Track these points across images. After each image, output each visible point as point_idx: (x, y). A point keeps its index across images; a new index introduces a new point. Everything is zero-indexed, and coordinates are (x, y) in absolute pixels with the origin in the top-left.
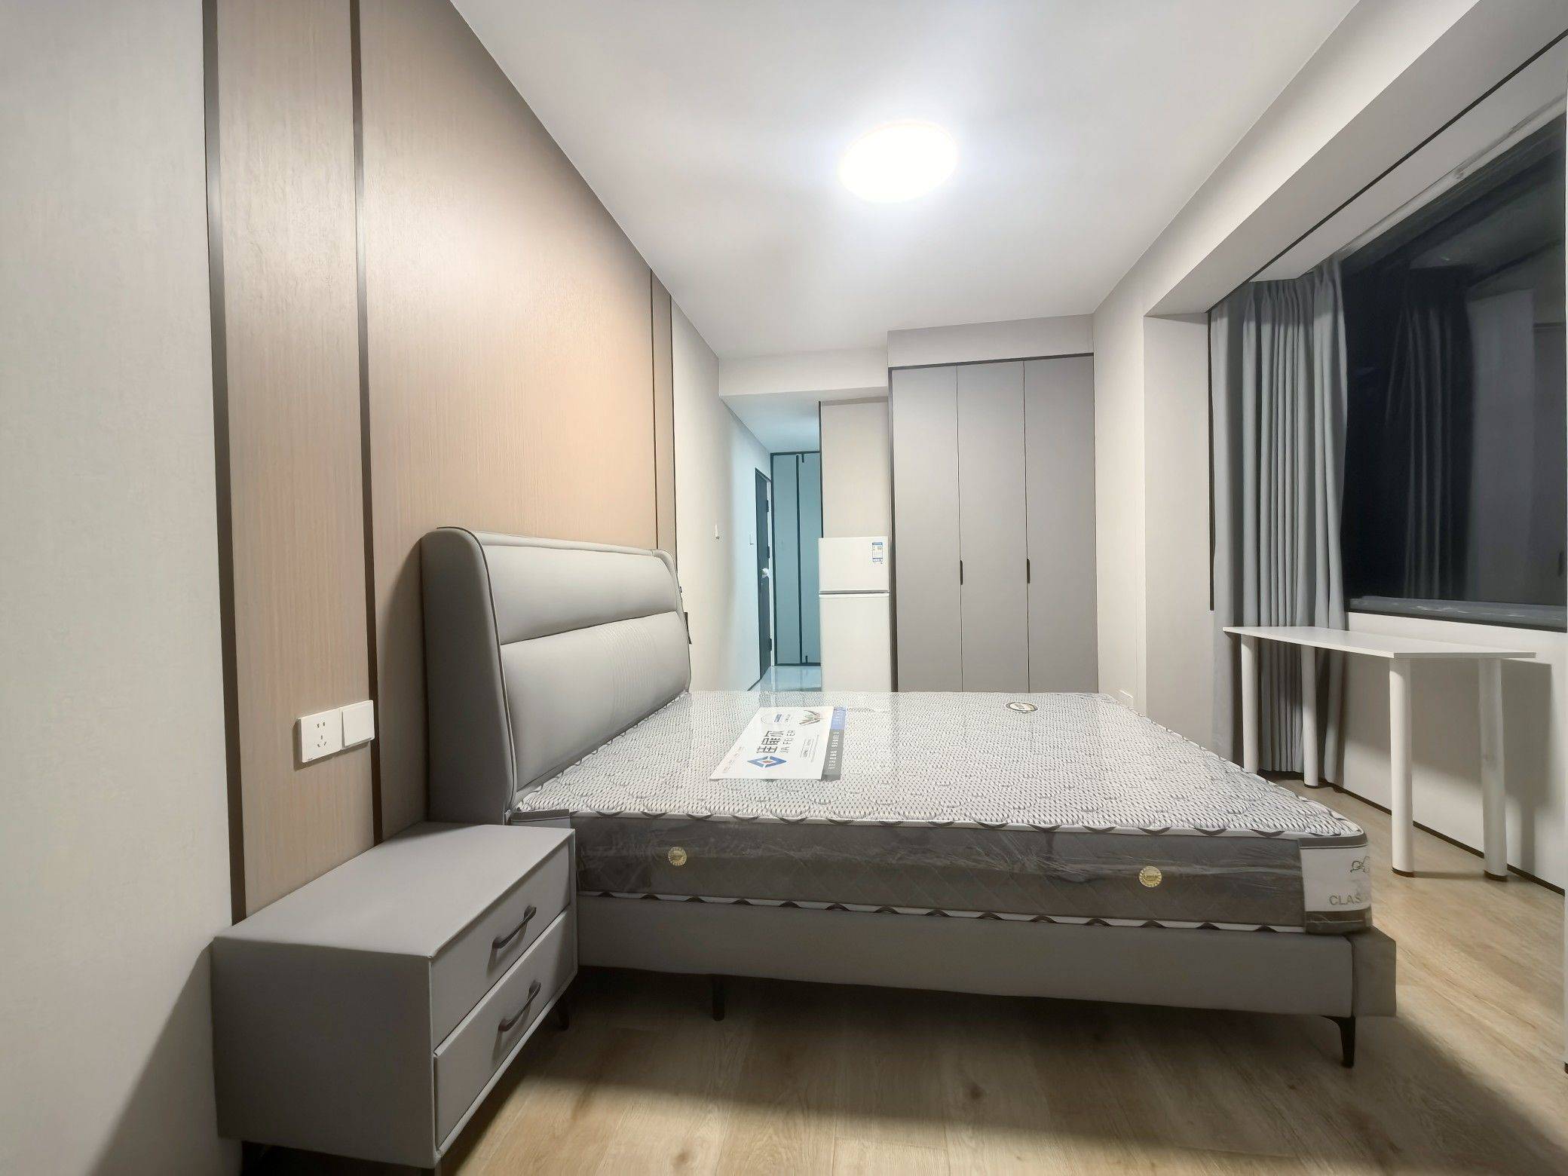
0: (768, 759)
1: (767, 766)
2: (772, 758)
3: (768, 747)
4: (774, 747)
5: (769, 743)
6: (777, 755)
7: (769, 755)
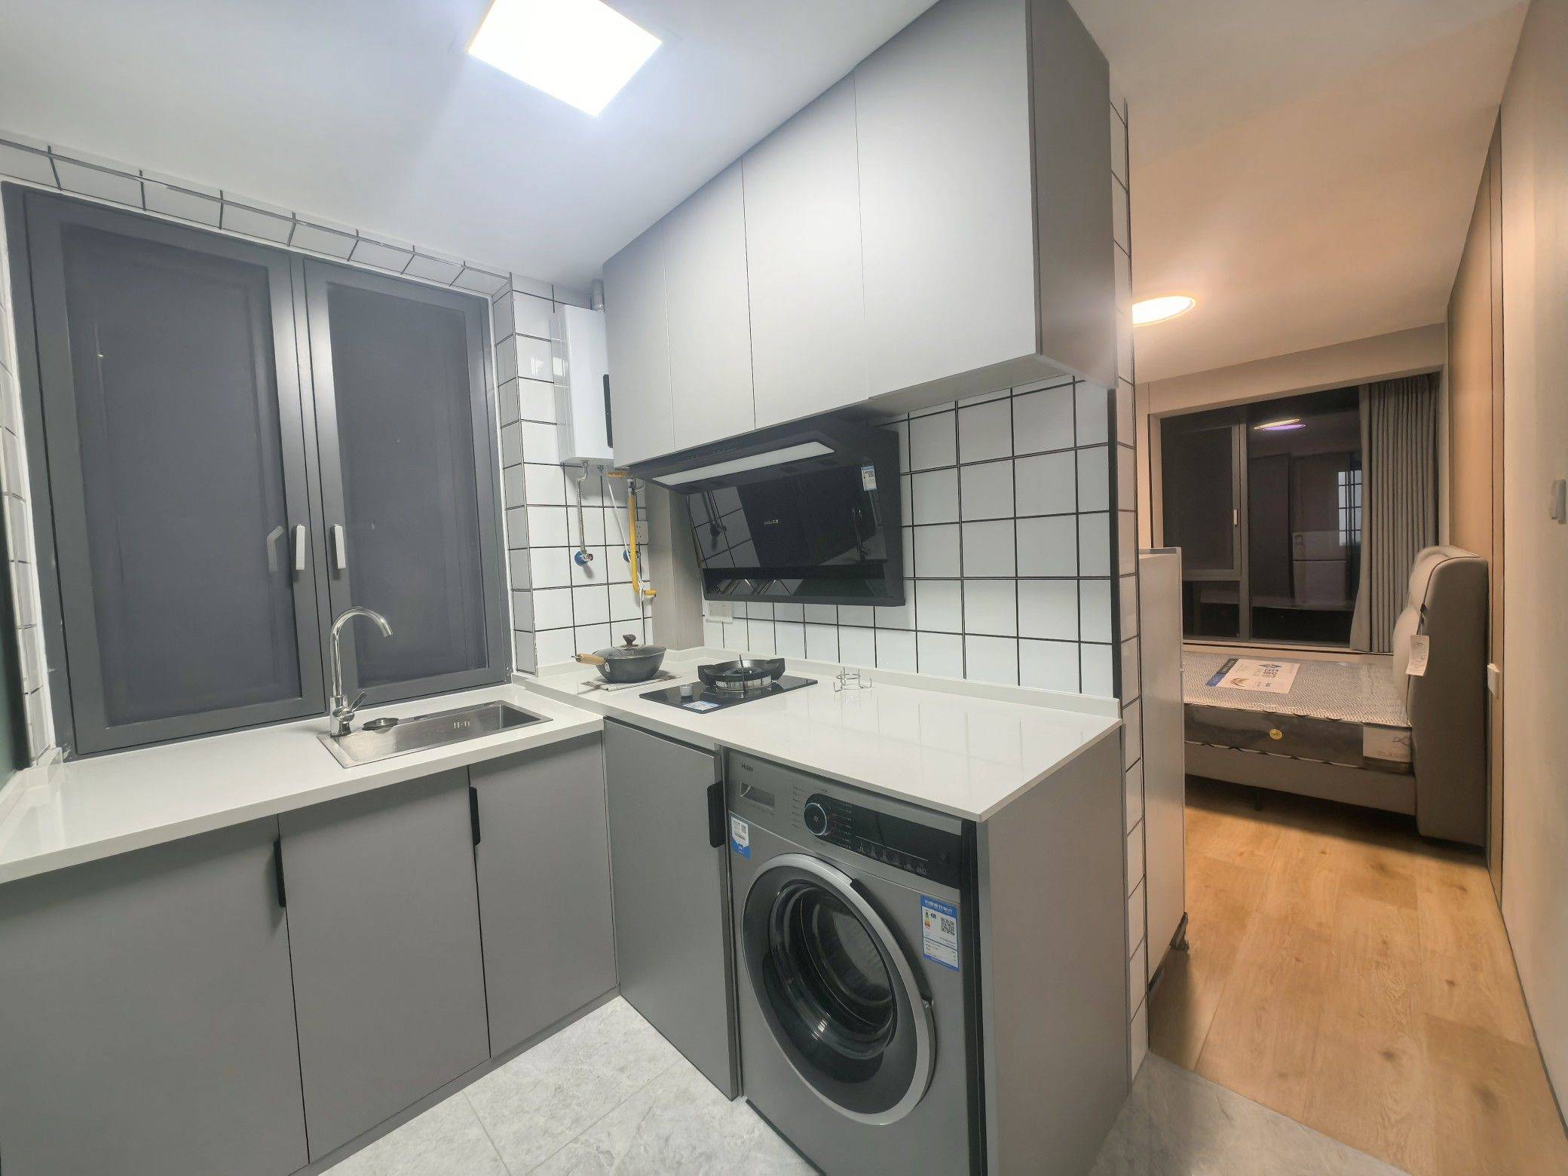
7: (1269, 668)
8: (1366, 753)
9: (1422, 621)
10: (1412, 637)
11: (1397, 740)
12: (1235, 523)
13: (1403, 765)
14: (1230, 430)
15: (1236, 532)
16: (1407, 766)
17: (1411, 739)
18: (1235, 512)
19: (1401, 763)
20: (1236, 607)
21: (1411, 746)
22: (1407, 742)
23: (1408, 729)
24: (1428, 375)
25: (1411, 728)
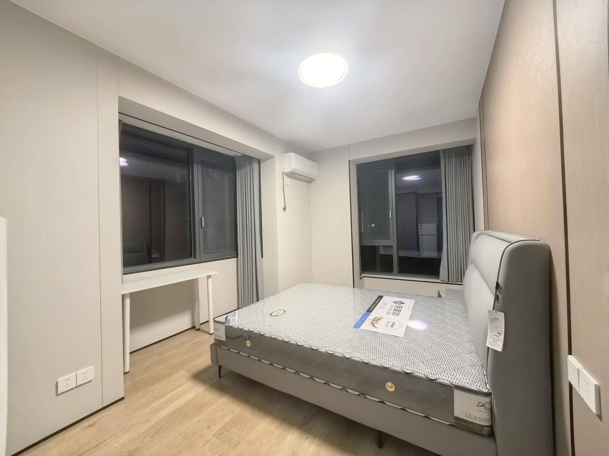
0: (398, 304)
1: (398, 301)
2: (397, 304)
3: (398, 308)
4: (396, 308)
5: (398, 310)
6: (395, 305)
7: (398, 305)
8: (457, 413)
9: (497, 298)
10: (489, 311)
11: (480, 404)
12: (390, 217)
13: (485, 428)
14: (388, 172)
15: (391, 221)
16: (489, 429)
17: (491, 403)
18: (390, 212)
19: (484, 426)
20: (392, 256)
21: (491, 410)
22: (488, 406)
23: (488, 395)
24: (467, 146)
25: (490, 393)
